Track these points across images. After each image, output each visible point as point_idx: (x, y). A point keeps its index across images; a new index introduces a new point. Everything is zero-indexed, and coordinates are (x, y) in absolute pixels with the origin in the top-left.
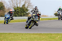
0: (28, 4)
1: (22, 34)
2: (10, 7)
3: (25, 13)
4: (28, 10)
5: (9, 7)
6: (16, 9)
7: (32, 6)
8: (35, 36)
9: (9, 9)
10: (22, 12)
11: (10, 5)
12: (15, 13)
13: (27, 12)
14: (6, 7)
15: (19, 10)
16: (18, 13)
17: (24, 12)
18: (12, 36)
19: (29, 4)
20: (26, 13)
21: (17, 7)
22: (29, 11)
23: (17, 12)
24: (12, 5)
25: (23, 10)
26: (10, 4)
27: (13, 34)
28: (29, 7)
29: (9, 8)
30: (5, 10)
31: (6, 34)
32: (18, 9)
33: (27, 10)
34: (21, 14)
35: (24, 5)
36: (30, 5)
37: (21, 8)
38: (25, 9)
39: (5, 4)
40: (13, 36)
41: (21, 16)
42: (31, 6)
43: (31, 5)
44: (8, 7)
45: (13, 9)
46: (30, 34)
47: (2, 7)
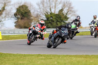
0: (68, 8)
1: (59, 56)
2: (40, 13)
3: (63, 23)
4: (68, 18)
6: (49, 16)
7: (75, 12)
8: (79, 59)
9: (37, 16)
10: (58, 21)
11: (39, 10)
12: (48, 23)
13: (67, 22)
14: (34, 13)
15: (54, 17)
17: (62, 21)
18: (42, 59)
21: (51, 13)
24: (42, 9)
25: (60, 17)
26: (40, 8)
27: (44, 56)
28: (70, 14)
29: (38, 14)
30: (31, 18)
31: (33, 57)
32: (51, 17)
34: (57, 24)
35: (61, 10)
36: (71, 11)
37: (57, 14)
38: (63, 16)
39: (31, 8)
40: (44, 59)
43: (73, 10)
44: (36, 13)
45: (45, 17)
46: (70, 56)
47: (26, 13)
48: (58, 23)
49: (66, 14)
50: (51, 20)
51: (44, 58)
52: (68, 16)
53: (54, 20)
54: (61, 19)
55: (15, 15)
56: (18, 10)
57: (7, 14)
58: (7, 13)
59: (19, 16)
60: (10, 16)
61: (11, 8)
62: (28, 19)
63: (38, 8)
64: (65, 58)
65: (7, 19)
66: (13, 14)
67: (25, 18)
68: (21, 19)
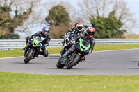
0: (121, 10)
1: (109, 78)
2: (82, 17)
3: (115, 31)
4: (122, 24)
5: (80, 16)
6: (96, 21)
7: (131, 16)
8: (136, 81)
10: (108, 28)
11: (81, 13)
14: (73, 16)
15: (102, 23)
16: (100, 30)
17: (114, 28)
18: (86, 82)
19: (125, 11)
20: (117, 30)
21: (98, 17)
22: (123, 26)
23: (97, 28)
24: (85, 12)
25: (111, 23)
26: (82, 10)
28: (125, 17)
29: (79, 18)
31: (73, 79)
32: (99, 22)
33: (120, 24)
34: (107, 33)
35: (113, 13)
37: (106, 19)
38: (115, 21)
39: (70, 10)
40: (89, 82)
41: (107, 37)
42: (128, 15)
43: (129, 12)
44: (77, 16)
45: (89, 22)
46: (125, 77)
47: (62, 16)
48: (109, 31)
49: (120, 18)
50: (99, 27)
51: (88, 80)
52: (122, 21)
53: (103, 27)
54: (112, 26)
55: (46, 19)
56: (51, 12)
57: (36, 19)
58: (36, 16)
59: (53, 21)
60: (40, 21)
61: (41, 10)
62: (66, 25)
63: (80, 9)
64: (118, 80)
65: (35, 25)
66: (44, 18)
67: (62, 24)
68: (56, 25)
